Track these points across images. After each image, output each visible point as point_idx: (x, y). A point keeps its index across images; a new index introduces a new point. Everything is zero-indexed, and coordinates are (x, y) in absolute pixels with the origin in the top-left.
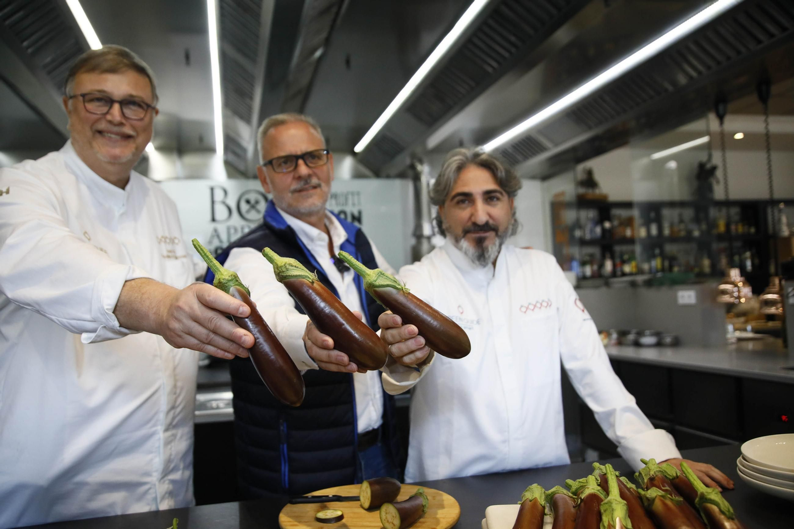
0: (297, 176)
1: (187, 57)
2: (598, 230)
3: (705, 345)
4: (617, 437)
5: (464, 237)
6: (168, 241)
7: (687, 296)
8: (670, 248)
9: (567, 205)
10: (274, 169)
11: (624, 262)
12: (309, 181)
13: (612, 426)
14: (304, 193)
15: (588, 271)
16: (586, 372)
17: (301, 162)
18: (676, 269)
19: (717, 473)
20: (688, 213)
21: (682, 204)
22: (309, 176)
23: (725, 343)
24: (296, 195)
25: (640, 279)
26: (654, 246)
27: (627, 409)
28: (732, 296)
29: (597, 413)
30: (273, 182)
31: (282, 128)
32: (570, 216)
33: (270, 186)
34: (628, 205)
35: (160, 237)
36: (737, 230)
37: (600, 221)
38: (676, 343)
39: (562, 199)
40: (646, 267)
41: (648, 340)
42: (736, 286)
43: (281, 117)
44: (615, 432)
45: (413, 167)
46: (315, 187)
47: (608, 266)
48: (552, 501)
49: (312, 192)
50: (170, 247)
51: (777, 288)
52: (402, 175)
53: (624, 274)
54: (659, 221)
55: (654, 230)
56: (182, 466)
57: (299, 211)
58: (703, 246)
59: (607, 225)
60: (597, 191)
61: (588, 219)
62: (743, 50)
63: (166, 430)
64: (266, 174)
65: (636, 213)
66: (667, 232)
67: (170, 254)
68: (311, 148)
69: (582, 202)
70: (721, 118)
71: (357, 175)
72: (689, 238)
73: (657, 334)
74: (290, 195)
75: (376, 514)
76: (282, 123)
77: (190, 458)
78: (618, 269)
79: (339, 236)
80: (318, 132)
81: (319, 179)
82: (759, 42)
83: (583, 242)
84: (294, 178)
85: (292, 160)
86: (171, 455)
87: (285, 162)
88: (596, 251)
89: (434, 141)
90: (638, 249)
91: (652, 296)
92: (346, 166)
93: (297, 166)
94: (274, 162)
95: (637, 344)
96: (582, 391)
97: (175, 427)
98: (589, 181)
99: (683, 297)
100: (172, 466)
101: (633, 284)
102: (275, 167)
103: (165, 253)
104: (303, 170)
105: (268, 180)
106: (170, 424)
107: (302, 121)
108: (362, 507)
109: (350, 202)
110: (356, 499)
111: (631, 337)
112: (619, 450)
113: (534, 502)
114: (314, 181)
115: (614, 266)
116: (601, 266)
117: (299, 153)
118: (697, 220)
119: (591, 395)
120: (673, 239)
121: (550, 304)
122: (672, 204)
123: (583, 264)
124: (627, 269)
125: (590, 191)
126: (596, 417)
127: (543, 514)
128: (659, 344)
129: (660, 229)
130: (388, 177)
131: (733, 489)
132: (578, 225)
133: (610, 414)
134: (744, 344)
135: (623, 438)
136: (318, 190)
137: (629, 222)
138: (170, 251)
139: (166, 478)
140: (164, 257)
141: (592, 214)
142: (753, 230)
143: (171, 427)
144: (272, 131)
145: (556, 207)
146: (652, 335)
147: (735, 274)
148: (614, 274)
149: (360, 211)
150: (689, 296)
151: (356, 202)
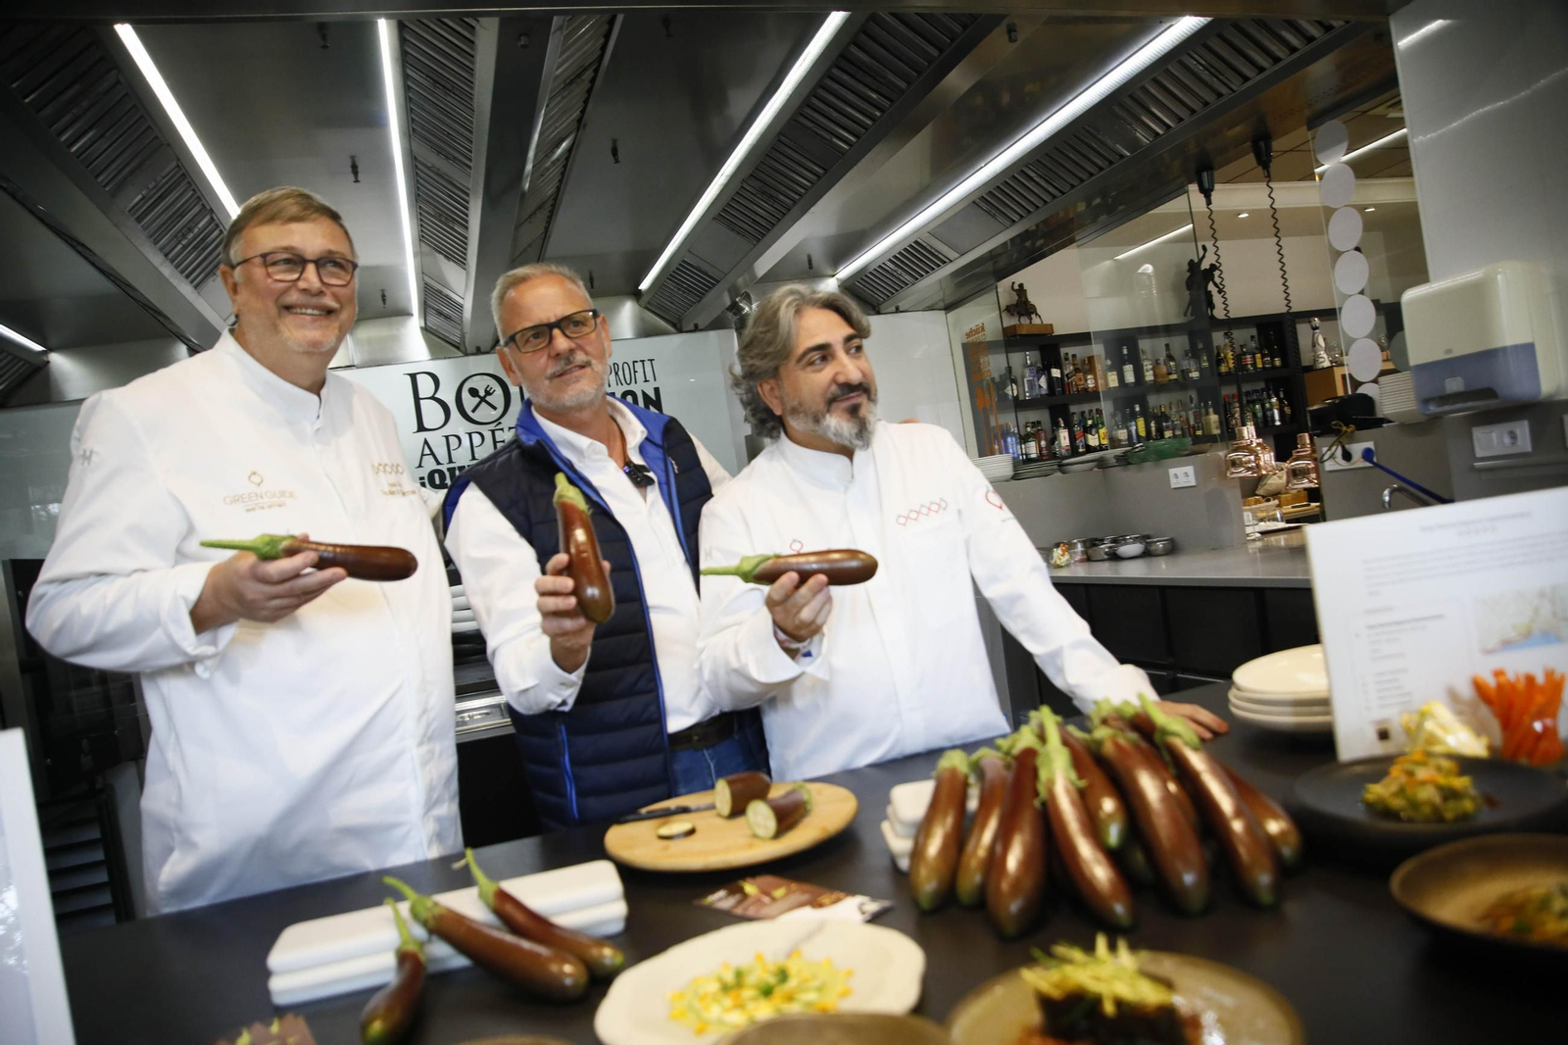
0: (553, 353)
1: (355, 169)
2: (1043, 381)
3: (1216, 547)
4: (1068, 685)
5: (828, 411)
6: (388, 469)
7: (1182, 475)
8: (1153, 401)
9: (991, 347)
10: (519, 348)
11: (1087, 430)
12: (571, 359)
13: (1061, 670)
14: (567, 377)
15: (1032, 448)
16: (1015, 599)
17: (556, 332)
18: (1168, 434)
19: (1205, 716)
20: (1180, 343)
21: (1168, 330)
22: (572, 351)
23: (1245, 540)
24: (556, 381)
25: (1110, 454)
26: (1131, 400)
27: (1079, 644)
28: (1249, 469)
29: (1038, 656)
30: (521, 369)
31: (523, 287)
32: (995, 364)
33: (519, 374)
34: (1084, 338)
35: (376, 465)
36: (1254, 364)
37: (1045, 369)
38: (1173, 549)
39: (979, 337)
40: (1122, 434)
41: (1130, 549)
42: (1252, 452)
43: (520, 271)
44: (1064, 679)
45: (735, 308)
46: (582, 367)
47: (1064, 437)
48: (978, 769)
49: (578, 373)
50: (393, 478)
51: (1308, 450)
52: (717, 324)
53: (1089, 449)
54: (1135, 360)
55: (1130, 378)
56: (447, 797)
57: (564, 405)
58: (1207, 394)
59: (1056, 373)
60: (1036, 321)
61: (1026, 365)
62: (1224, 90)
63: (421, 744)
64: (511, 360)
65: (1097, 349)
66: (1149, 376)
67: (394, 489)
68: (569, 310)
69: (1012, 340)
70: (1207, 193)
71: (645, 332)
72: (1184, 383)
73: (1144, 538)
74: (547, 382)
75: (740, 821)
76: (524, 279)
77: (455, 785)
78: (1080, 442)
79: (634, 433)
80: (579, 287)
81: (587, 353)
82: (1246, 79)
83: (1020, 405)
84: (549, 356)
85: (544, 331)
86: (432, 780)
87: (536, 336)
88: (1043, 416)
89: (764, 265)
90: (1106, 407)
91: (1129, 478)
92: (626, 315)
93: (551, 339)
94: (518, 337)
95: (1115, 557)
96: (1014, 628)
97: (430, 739)
98: (1022, 306)
99: (1176, 476)
100: (435, 796)
101: (1101, 464)
102: (520, 344)
103: (387, 489)
104: (561, 343)
105: (514, 367)
106: (424, 736)
107: (552, 272)
108: (719, 815)
109: (640, 376)
110: (712, 807)
111: (1105, 547)
112: (1076, 702)
113: (953, 772)
114: (580, 357)
115: (1072, 438)
116: (1053, 439)
117: (553, 320)
118: (1194, 353)
119: (1026, 631)
120: (1159, 387)
121: (943, 505)
122: (1152, 331)
123: (1024, 439)
124: (1093, 441)
125: (1025, 321)
126: (1038, 661)
127: (966, 785)
128: (1147, 554)
129: (1139, 372)
130: (696, 329)
131: (1226, 734)
132: (1009, 377)
133: (1056, 655)
134: (1273, 539)
135: (1077, 686)
136: (588, 370)
137: (1088, 366)
138: (393, 485)
139: (430, 814)
140: (385, 493)
141: (1031, 357)
142: (1278, 362)
143: (426, 739)
144: (512, 293)
145: (973, 351)
146: (1135, 540)
147: (1249, 432)
148: (1074, 451)
149: (657, 390)
150: (1186, 474)
151: (650, 376)
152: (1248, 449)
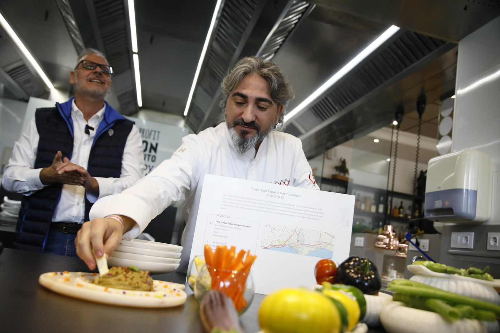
5: (234, 126)
20: (407, 203)
28: (385, 244)
74: (86, 81)
99: (357, 241)
109: (152, 137)
125: (342, 174)
149: (157, 145)
150: (361, 241)
151: (156, 138)
152: (388, 236)
